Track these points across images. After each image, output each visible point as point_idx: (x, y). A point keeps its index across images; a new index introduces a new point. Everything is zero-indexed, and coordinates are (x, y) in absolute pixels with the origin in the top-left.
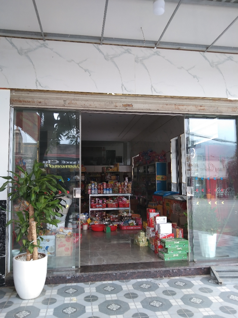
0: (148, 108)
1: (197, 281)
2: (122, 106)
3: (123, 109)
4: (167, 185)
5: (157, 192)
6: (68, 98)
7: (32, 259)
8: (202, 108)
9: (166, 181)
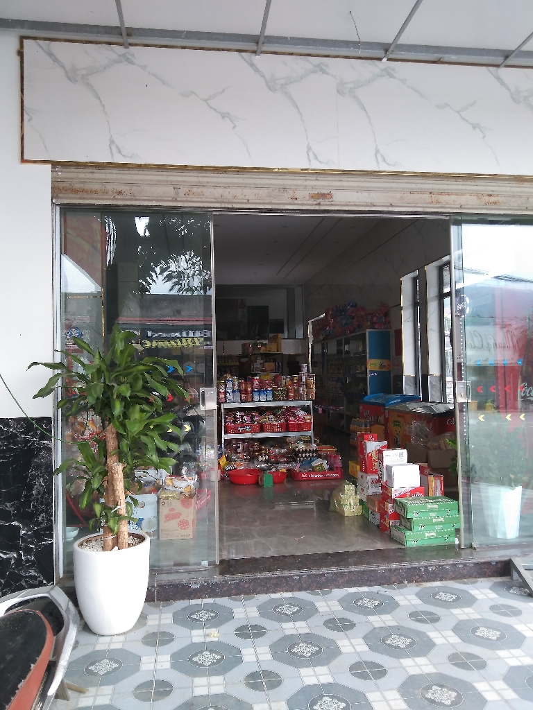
0: (369, 201)
1: (484, 592)
2: (308, 198)
3: (312, 205)
4: (391, 380)
5: (370, 397)
6: (185, 182)
7: (116, 548)
8: (492, 199)
9: (389, 372)
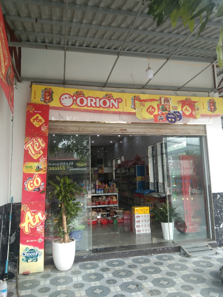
2: (119, 130)
3: (121, 133)
4: (145, 184)
5: (138, 191)
6: (82, 126)
7: (64, 242)
8: (176, 130)
9: (145, 181)
